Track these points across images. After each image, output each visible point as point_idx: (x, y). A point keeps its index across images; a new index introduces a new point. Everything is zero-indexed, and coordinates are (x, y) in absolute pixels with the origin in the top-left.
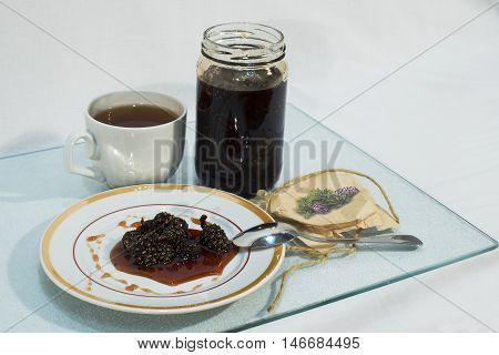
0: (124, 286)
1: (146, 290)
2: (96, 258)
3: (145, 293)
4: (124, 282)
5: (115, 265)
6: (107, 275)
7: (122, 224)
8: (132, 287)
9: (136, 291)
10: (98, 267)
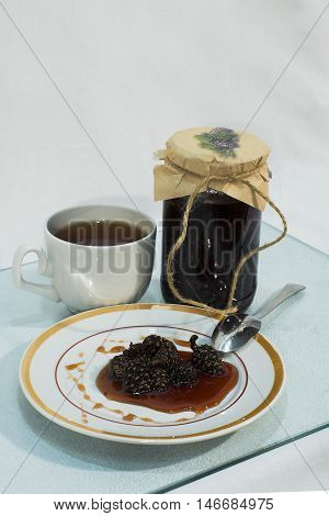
0: (120, 416)
1: (146, 420)
2: (81, 387)
3: (144, 423)
4: (119, 412)
5: (105, 394)
6: (98, 406)
7: (101, 349)
8: (130, 417)
9: (135, 421)
10: (87, 397)
